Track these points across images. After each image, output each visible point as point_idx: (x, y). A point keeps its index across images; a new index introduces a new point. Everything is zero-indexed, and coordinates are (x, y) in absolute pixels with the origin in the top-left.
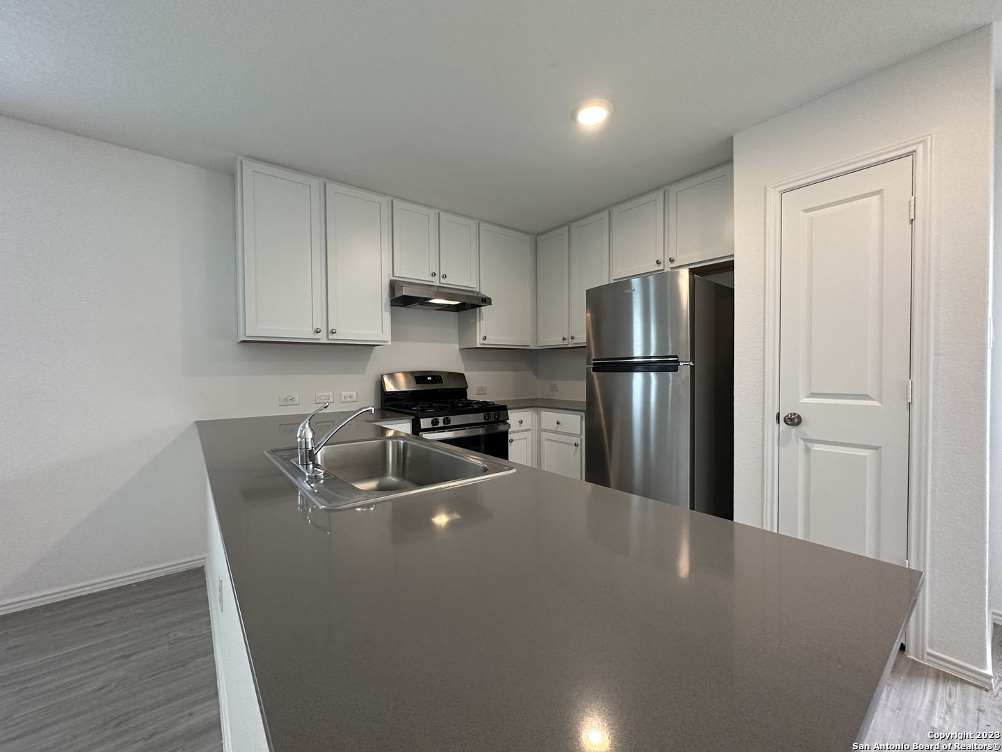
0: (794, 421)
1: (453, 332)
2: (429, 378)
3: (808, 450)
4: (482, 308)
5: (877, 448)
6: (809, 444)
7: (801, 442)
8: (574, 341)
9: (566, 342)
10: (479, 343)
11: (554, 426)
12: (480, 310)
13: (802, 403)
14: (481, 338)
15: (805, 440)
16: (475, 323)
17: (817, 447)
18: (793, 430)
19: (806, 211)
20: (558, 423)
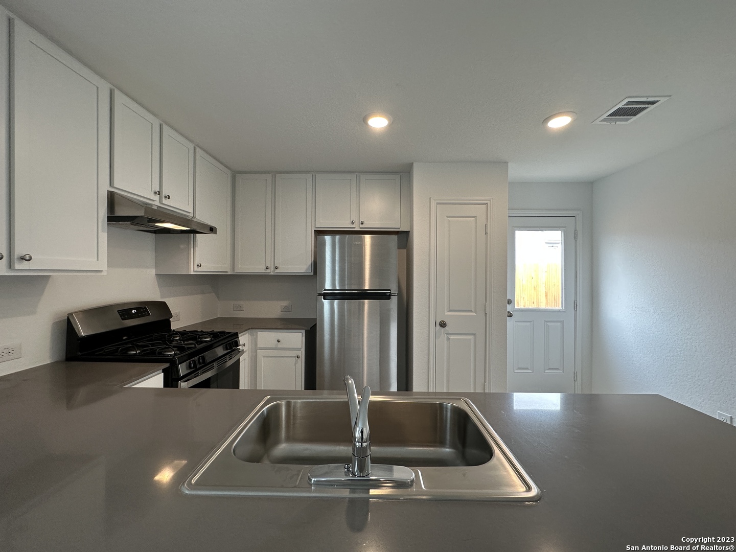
0: (443, 325)
1: (149, 255)
2: (133, 312)
3: (448, 339)
4: (198, 235)
5: (474, 334)
6: (449, 336)
7: (445, 335)
8: (277, 271)
9: (268, 271)
10: (193, 270)
11: (273, 343)
12: (194, 238)
13: (447, 316)
14: (196, 266)
15: (447, 334)
16: (189, 250)
17: (452, 337)
18: (443, 329)
19: (447, 217)
20: (278, 341)
